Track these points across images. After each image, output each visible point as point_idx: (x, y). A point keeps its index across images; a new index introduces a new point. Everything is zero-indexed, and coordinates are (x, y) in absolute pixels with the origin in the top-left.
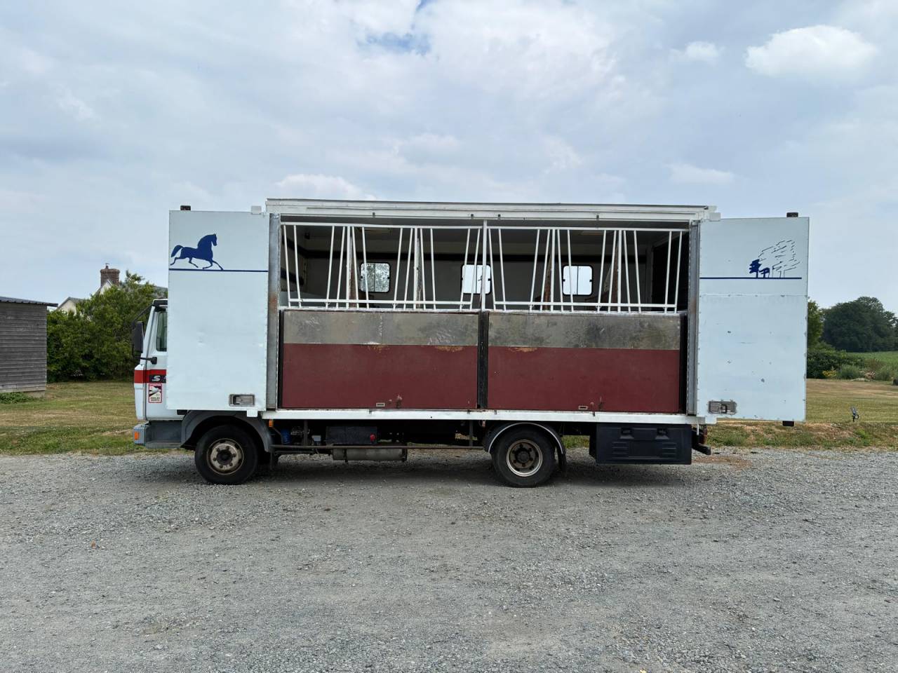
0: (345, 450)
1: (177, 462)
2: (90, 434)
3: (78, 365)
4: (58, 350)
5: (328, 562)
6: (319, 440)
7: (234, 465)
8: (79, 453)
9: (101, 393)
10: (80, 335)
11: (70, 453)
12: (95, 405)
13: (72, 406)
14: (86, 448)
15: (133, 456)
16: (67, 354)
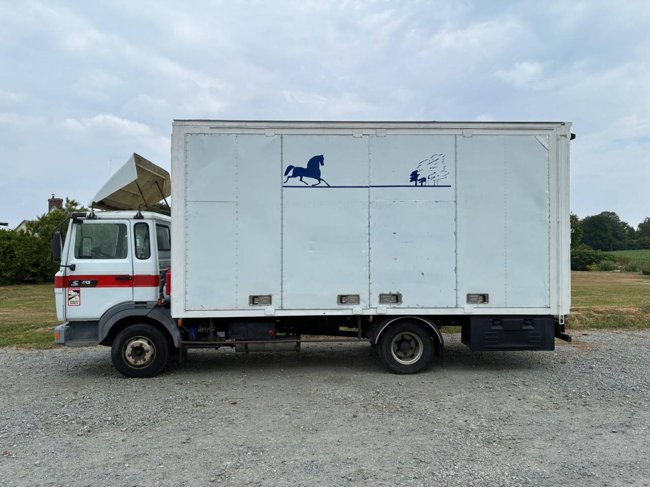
0: (247, 344)
1: (98, 355)
2: (25, 331)
3: (28, 272)
4: (12, 260)
5: (241, 470)
6: (224, 336)
7: (147, 360)
8: (15, 348)
9: (45, 293)
10: (28, 248)
11: (7, 348)
12: (37, 303)
13: (18, 304)
14: (20, 343)
15: (61, 350)
16: (19, 264)
